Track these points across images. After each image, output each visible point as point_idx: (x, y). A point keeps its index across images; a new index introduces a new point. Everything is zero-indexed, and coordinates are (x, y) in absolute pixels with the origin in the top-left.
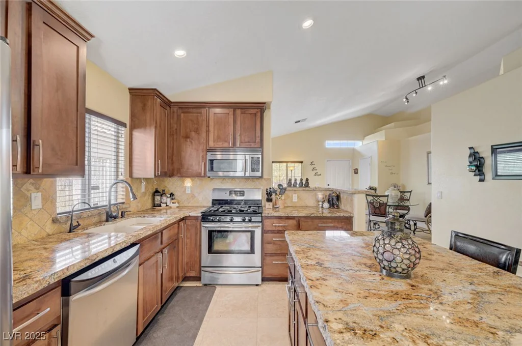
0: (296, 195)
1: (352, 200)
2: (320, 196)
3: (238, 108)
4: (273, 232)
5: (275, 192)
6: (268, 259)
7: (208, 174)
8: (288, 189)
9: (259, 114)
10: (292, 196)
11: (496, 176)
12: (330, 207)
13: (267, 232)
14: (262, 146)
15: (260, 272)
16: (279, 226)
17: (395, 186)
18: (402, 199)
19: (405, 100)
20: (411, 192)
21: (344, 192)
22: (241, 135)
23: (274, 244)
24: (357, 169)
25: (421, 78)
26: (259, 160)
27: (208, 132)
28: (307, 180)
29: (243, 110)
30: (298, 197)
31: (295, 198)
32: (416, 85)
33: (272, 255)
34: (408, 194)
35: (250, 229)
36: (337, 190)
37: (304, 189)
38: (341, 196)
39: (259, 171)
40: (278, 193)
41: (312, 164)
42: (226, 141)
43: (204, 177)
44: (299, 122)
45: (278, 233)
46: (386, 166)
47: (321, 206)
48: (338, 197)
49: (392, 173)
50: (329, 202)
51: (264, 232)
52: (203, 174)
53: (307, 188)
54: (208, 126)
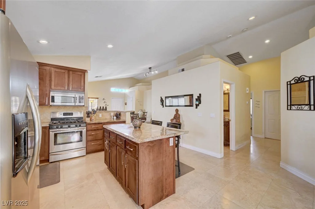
0: (101, 114)
1: (125, 115)
2: (112, 114)
3: (71, 71)
4: (91, 130)
5: (91, 113)
6: (89, 143)
7: (51, 104)
8: (97, 111)
9: (83, 75)
10: (99, 115)
11: (166, 106)
12: (116, 119)
13: (89, 131)
14: (84, 91)
15: (85, 149)
16: (94, 128)
17: (142, 110)
18: (144, 115)
19: (145, 75)
20: (147, 112)
21: (122, 112)
22: (72, 84)
23: (92, 136)
24: (126, 103)
25: (150, 68)
26: (83, 98)
27: (50, 80)
28: (106, 107)
29: (74, 72)
30: (102, 115)
31: (100, 115)
32: (149, 70)
33: (91, 141)
34: (146, 113)
35: (80, 130)
36: (120, 111)
37: (105, 111)
38: (121, 113)
39: (83, 103)
40: (92, 113)
41: (103, 99)
42: (63, 87)
43: (47, 105)
44: (97, 77)
45: (94, 130)
46: (138, 102)
47: (112, 118)
48: (120, 114)
49: (140, 105)
50: (116, 116)
51: (87, 131)
52: (47, 104)
53: (106, 111)
54: (51, 77)
